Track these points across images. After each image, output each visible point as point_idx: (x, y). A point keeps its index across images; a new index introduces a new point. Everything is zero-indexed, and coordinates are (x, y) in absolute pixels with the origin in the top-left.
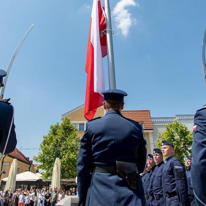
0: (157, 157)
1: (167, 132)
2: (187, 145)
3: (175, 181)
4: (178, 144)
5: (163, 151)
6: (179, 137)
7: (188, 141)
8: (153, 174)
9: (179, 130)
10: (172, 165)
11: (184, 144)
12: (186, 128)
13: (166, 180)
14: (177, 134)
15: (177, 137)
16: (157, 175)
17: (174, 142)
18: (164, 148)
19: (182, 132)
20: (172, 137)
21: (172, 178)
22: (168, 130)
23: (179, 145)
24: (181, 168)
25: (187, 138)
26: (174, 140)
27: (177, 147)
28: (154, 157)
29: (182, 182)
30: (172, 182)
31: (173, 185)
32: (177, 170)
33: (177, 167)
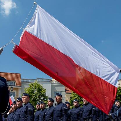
0: (19, 102)
1: (30, 88)
2: (40, 97)
3: (27, 117)
5: (23, 99)
6: (36, 92)
7: (41, 94)
8: (15, 113)
9: (37, 87)
10: (27, 108)
11: (39, 96)
12: (42, 87)
13: (22, 116)
14: (35, 90)
16: (17, 114)
17: (33, 95)
18: (24, 97)
19: (39, 89)
20: (33, 91)
21: (26, 115)
22: (31, 87)
23: (36, 97)
24: (32, 109)
25: (41, 93)
26: (33, 93)
27: (34, 97)
28: (17, 102)
30: (25, 118)
31: (26, 119)
32: (29, 110)
33: (30, 109)
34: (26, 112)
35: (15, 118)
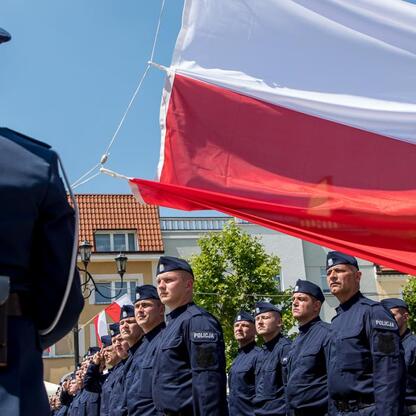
0: (147, 309)
1: (204, 258)
2: (255, 295)
3: (189, 377)
4: (232, 292)
5: (163, 289)
6: (235, 272)
7: (260, 281)
8: (133, 364)
9: (238, 251)
10: (184, 331)
11: (249, 291)
12: (258, 247)
13: (166, 375)
14: (230, 265)
15: (231, 272)
16: (142, 365)
17: (221, 286)
18: (167, 280)
19: (244, 257)
20: (218, 272)
21: (183, 367)
22: (206, 251)
23: (233, 295)
24: (212, 336)
25: (256, 276)
26: (221, 281)
27: (227, 300)
28: (137, 310)
29: (210, 380)
31: (184, 389)
32: (198, 343)
34: (181, 351)
35: (133, 386)
